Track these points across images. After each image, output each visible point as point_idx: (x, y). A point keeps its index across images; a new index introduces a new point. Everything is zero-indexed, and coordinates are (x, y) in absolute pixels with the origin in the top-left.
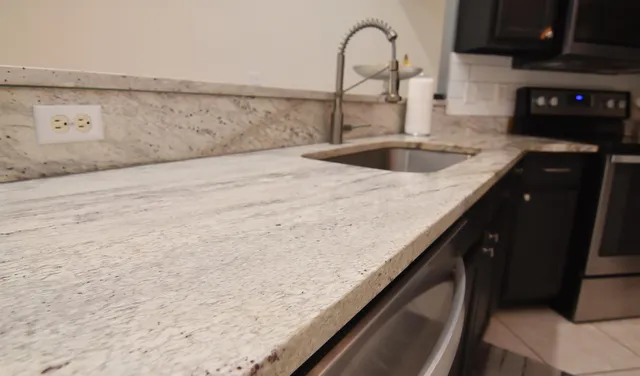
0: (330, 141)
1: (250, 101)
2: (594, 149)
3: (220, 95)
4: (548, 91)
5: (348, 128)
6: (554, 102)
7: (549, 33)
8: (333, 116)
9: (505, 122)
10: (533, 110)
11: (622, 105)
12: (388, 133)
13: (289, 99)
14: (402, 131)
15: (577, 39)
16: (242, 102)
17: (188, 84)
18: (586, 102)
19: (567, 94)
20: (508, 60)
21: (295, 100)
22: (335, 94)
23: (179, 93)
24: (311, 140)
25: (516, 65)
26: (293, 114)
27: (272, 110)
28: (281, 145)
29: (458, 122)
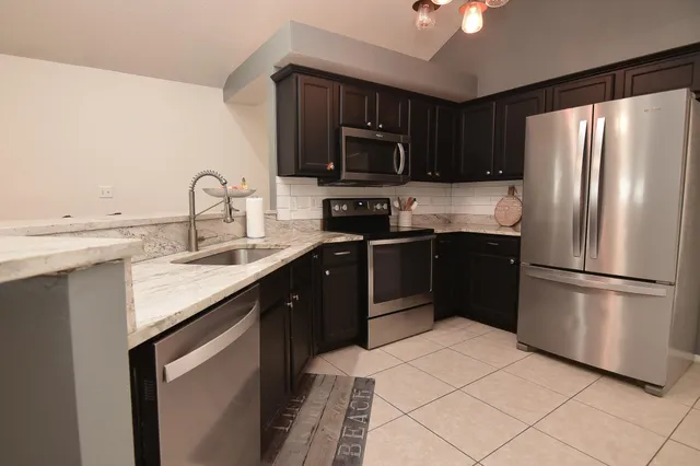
0: (189, 249)
1: (130, 230)
2: (361, 238)
3: (110, 229)
4: (341, 201)
5: (202, 239)
6: (345, 207)
7: (332, 166)
8: (189, 232)
9: (319, 223)
10: (334, 215)
11: (385, 206)
12: (235, 238)
13: (156, 225)
14: (245, 236)
15: (347, 171)
16: (125, 231)
17: (90, 224)
18: (365, 205)
19: (354, 202)
20: (315, 180)
21: (161, 225)
22: (190, 217)
23: (85, 231)
24: (174, 250)
25: (320, 184)
26: (160, 234)
27: (146, 233)
28: (153, 255)
29: (286, 225)
